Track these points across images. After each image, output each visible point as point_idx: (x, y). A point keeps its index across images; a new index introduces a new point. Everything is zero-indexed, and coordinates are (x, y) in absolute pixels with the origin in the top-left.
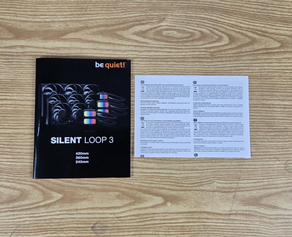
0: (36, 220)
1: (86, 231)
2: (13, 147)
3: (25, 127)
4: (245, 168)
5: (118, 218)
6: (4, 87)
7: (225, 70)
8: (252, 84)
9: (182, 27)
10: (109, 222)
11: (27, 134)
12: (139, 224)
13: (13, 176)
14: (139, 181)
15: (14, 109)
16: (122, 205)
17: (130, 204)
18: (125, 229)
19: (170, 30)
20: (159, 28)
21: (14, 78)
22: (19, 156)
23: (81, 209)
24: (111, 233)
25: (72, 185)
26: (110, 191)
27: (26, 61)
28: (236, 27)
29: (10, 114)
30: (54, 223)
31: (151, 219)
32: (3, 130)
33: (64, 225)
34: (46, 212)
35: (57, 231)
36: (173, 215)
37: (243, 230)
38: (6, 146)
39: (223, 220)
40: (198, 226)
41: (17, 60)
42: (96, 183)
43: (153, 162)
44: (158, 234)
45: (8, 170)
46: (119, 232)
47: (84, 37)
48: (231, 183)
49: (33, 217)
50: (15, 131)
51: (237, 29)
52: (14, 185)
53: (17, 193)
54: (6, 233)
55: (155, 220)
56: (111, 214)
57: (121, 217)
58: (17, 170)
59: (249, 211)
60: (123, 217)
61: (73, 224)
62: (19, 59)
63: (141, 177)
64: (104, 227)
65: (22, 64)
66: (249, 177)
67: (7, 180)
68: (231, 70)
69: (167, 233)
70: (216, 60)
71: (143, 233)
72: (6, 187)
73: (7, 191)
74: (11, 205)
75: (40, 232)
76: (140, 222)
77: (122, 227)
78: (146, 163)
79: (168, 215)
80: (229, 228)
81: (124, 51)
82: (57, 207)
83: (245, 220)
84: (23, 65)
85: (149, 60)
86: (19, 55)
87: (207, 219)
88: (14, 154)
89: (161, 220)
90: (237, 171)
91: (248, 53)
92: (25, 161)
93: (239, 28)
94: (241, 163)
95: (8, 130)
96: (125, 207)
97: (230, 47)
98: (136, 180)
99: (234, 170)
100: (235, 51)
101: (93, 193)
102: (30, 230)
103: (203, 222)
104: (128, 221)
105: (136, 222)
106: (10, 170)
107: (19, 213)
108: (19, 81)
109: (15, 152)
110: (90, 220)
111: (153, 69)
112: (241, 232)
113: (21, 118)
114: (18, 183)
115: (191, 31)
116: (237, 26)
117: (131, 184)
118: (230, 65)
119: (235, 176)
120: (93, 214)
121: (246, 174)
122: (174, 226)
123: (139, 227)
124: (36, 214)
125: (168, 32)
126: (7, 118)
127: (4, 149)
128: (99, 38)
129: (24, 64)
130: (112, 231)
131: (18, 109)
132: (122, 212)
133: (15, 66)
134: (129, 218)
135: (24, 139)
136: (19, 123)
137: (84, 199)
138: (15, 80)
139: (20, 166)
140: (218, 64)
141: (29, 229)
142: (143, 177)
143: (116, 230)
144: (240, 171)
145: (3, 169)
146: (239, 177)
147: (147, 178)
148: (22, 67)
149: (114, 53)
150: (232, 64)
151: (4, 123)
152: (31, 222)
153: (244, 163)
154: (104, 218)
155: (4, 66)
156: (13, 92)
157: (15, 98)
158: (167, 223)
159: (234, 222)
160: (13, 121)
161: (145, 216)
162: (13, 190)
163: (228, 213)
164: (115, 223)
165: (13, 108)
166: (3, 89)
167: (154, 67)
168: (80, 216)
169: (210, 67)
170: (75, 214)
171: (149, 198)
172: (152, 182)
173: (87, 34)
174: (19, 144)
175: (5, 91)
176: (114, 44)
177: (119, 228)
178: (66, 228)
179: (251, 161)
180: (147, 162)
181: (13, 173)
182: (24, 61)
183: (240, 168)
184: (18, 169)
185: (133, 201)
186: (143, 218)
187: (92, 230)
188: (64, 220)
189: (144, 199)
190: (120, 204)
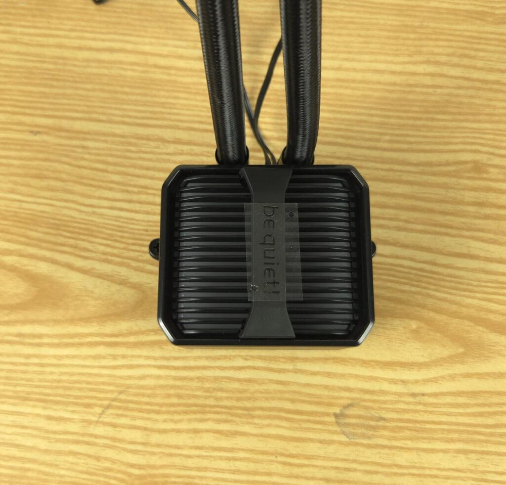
0: (175, 378)
1: (319, 426)
2: (131, 170)
3: (165, 123)
5: (414, 395)
6: (119, 20)
10: (387, 406)
11: (168, 142)
12: (479, 420)
13: (124, 249)
14: (479, 295)
15: (143, 75)
16: (427, 360)
17: (451, 359)
18: (435, 431)
22: (144, 197)
24: (395, 439)
26: (392, 315)
29: (130, 87)
30: (227, 391)
32: (107, 125)
33: (255, 399)
35: (232, 415)
38: (110, 168)
46: (418, 439)
49: (167, 367)
50: (139, 132)
52: (123, 272)
53: (128, 295)
54: (89, 406)
56: (393, 382)
57: (423, 395)
58: (134, 233)
60: (429, 395)
61: (280, 399)
63: (483, 284)
64: (371, 418)
67: (104, 257)
71: (491, 448)
72: (101, 276)
73: (102, 288)
74: (109, 328)
75: (185, 413)
76: (481, 414)
77: (428, 426)
78: (498, 247)
88: (130, 189)
95: (121, 126)
96: (436, 366)
98: (470, 291)
102: (157, 404)
104: (445, 410)
106: (116, 231)
107: (129, 352)
109: (135, 186)
110: (331, 393)
113: (157, 100)
114: (137, 269)
123: (478, 429)
124: (176, 358)
126: (120, 96)
127: (105, 174)
130: (397, 435)
131: (152, 75)
132: (426, 381)
134: (448, 399)
135: (160, 154)
139: (143, 223)
141: (152, 400)
142: (489, 284)
143: (407, 433)
145: (99, 227)
151: (111, 108)
152: (162, 382)
154: (372, 392)
156: (143, 33)
157: (147, 48)
160: (135, 105)
161: (495, 399)
162: (118, 287)
164: (404, 411)
165: (138, 74)
166: (117, 26)
168: (303, 379)
170: (288, 371)
174: (146, 164)
177: (418, 425)
178: (262, 409)
180: (500, 244)
181: (124, 240)
184: (139, 230)
185: (461, 350)
186: (490, 405)
187: (337, 422)
188: (257, 387)
189: (495, 348)
190: (423, 356)
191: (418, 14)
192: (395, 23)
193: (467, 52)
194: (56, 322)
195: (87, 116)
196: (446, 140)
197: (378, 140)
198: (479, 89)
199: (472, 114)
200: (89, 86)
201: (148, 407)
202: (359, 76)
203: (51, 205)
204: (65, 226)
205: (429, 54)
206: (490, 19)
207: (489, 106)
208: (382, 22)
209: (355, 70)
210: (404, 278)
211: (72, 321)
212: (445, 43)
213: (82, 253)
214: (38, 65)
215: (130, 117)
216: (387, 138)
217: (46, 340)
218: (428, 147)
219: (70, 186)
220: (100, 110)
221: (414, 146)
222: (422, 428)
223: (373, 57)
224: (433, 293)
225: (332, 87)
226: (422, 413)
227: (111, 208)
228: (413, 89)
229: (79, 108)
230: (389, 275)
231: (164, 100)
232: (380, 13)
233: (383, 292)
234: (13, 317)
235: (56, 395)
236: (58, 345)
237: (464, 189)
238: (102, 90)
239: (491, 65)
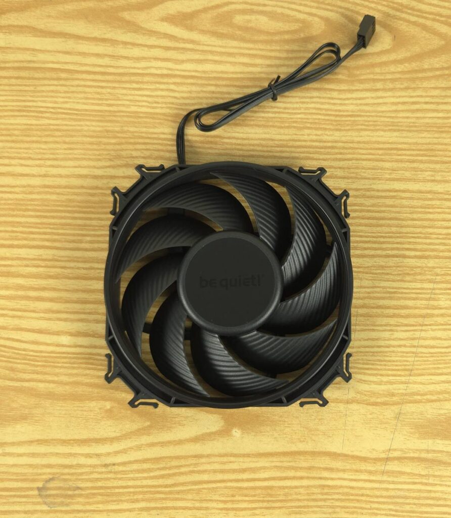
1: (24, 500)
4: (426, 347)
5: (106, 466)
7: (383, 112)
8: (446, 144)
9: (282, 7)
10: (83, 477)
12: (160, 482)
16: (118, 435)
17: (139, 432)
18: (123, 494)
19: (252, 12)
20: (226, 9)
23: (13, 444)
24: (88, 503)
26: (90, 398)
28: (409, 11)
31: (191, 469)
36: (247, 459)
37: (419, 498)
39: (370, 472)
40: (308, 487)
42: (56, 379)
44: (207, 508)
46: (108, 502)
47: (41, 24)
48: (391, 383)
51: (413, 15)
55: (199, 472)
56: (88, 456)
57: (114, 465)
59: (434, 451)
60: (119, 464)
64: (69, 489)
66: (435, 368)
68: (396, 111)
69: (229, 505)
70: (362, 86)
71: (169, 504)
76: (162, 477)
77: (117, 491)
79: (232, 459)
80: (385, 493)
81: (138, 59)
83: (423, 473)
85: (200, 82)
87: (331, 470)
89: (215, 471)
90: (407, 353)
91: (438, 73)
93: (415, 13)
94: (417, 334)
96: (126, 439)
97: (393, 56)
99: (399, 349)
100: (406, 67)
101: (47, 403)
103: (321, 478)
104: (132, 476)
105: (152, 478)
110: (35, 471)
112: (415, 504)
115: (301, 16)
116: (412, 9)
118: (393, 100)
119: (401, 365)
120: (45, 455)
121: (428, 361)
122: (246, 488)
123: (160, 489)
125: (247, 17)
128: (79, 27)
130: (91, 500)
132: (117, 453)
134: (135, 467)
137: (24, 418)
140: (364, 96)
143: (100, 498)
144: (413, 353)
146: (410, 367)
149: (113, 63)
150: (400, 97)
153: (423, 334)
154: (70, 467)
158: (231, 481)
159: (395, 480)
161: (175, 463)
163: (383, 456)
164: (97, 480)
169: (347, 102)
171: (187, 417)
173: (49, 16)
176: (113, 42)
177: (109, 491)
179: (439, 330)
183: (414, 346)
185: (148, 423)
186: (170, 468)
187: (39, 495)
189: (176, 419)
190: (115, 431)
191: (119, 119)
192: (98, 129)
197: (81, 242)
202: (63, 182)
205: (128, 158)
208: (86, 128)
209: (60, 176)
212: (143, 147)
216: (88, 239)
222: (113, 493)
223: (77, 163)
225: (39, 193)
226: (112, 480)
230: (88, 364)
232: (84, 120)
233: (83, 379)
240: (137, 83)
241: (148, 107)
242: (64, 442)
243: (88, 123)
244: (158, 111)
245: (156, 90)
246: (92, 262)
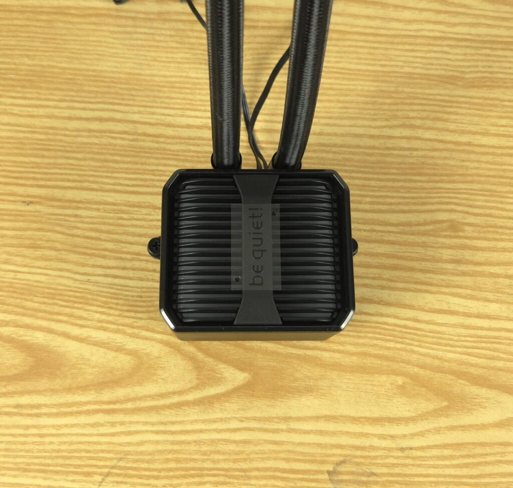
0: (173, 443)
2: (124, 238)
5: (402, 449)
6: (107, 90)
10: (379, 461)
12: (465, 471)
13: (119, 316)
14: (459, 349)
15: (132, 143)
16: (413, 415)
17: (437, 413)
18: (423, 483)
21: (136, 71)
23: (299, 419)
25: (275, 349)
26: (380, 371)
27: (168, 33)
29: (120, 155)
30: (224, 453)
31: (498, 458)
32: (100, 193)
33: (252, 460)
34: (204, 421)
35: (230, 477)
38: (103, 236)
41: (146, 30)
42: (341, 348)
43: (496, 301)
45: (104, 297)
49: (165, 432)
50: (130, 200)
52: (119, 338)
53: (124, 362)
54: (88, 474)
55: (507, 463)
56: (382, 437)
57: (411, 449)
58: (128, 300)
60: (417, 449)
61: (275, 459)
62: (150, 28)
63: (463, 339)
64: (363, 474)
65: (158, 38)
67: (99, 324)
72: (97, 344)
73: (98, 356)
74: (107, 395)
75: (184, 477)
76: (466, 466)
77: (417, 479)
78: (476, 302)
81: (410, 22)
82: (232, 408)
84: (161, 41)
85: (474, 45)
86: (150, 19)
88: (123, 256)
92: (150, 277)
95: (112, 194)
96: (422, 420)
98: (452, 346)
101: (334, 375)
102: (156, 470)
104: (432, 463)
105: (455, 466)
106: (111, 298)
107: (127, 418)
108: (148, 78)
109: (128, 253)
110: (324, 451)
111: (484, 67)
113: (148, 167)
114: (132, 336)
117: (434, 357)
120: (334, 433)
123: (464, 480)
124: (173, 423)
126: (111, 164)
127: (99, 242)
129: (162, 38)
131: (142, 143)
132: (413, 435)
133: (139, 42)
134: (435, 452)
135: (152, 220)
136: (142, 180)
137: (309, 390)
138: (138, 74)
139: (139, 290)
141: (152, 466)
142: (469, 339)
145: (93, 295)
147: (481, 342)
148: (158, 47)
149: (384, 24)
151: (102, 177)
152: (160, 447)
154: (363, 448)
155: (112, 40)
156: (131, 102)
157: (136, 117)
160: (127, 173)
161: (479, 450)
162: (114, 354)
164: (394, 465)
165: (128, 142)
166: (106, 95)
167: (488, 61)
168: (297, 438)
170: (282, 430)
171: (488, 399)
172: (496, 354)
175: (111, 101)
176: (384, 5)
177: (407, 479)
178: (258, 469)
180: (478, 299)
181: (118, 307)
182: (163, 32)
184: (133, 296)
185: (445, 404)
186: (474, 456)
187: (330, 480)
188: (253, 448)
189: (477, 400)
190: (409, 411)
191: (393, 79)
192: (372, 89)
193: (440, 115)
194: (54, 391)
195: (79, 184)
196: (424, 200)
198: (453, 150)
199: (447, 175)
200: (79, 156)
201: (147, 473)
202: (339, 140)
203: (46, 275)
204: (60, 295)
205: (404, 118)
206: (461, 83)
207: (462, 167)
208: (360, 88)
209: (336, 135)
210: (390, 335)
211: (69, 390)
212: (420, 108)
213: (78, 322)
214: (29, 135)
215: (121, 185)
216: (368, 199)
217: (44, 410)
218: (406, 208)
219: (64, 255)
220: (91, 179)
221: (394, 207)
222: (412, 482)
223: (352, 122)
224: (416, 349)
225: (315, 151)
226: (411, 467)
227: (106, 276)
228: (391, 152)
229: (71, 178)
230: (375, 333)
231: (154, 168)
232: (357, 80)
233: (370, 350)
234: (10, 388)
235: (56, 465)
236: (57, 415)
237: (442, 248)
238: (93, 159)
239: (463, 127)
240: (410, 44)
241: (422, 68)
242: (355, 420)
243: (362, 83)
244: (432, 72)
245: (429, 52)
246: (373, 224)
